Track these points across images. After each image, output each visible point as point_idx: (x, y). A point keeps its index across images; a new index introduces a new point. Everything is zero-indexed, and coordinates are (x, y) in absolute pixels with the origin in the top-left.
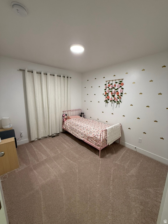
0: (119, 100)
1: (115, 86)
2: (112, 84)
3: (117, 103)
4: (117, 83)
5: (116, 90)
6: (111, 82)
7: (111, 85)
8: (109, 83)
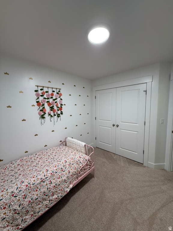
0: (59, 112)
1: (52, 95)
2: (47, 92)
3: (58, 116)
4: (54, 91)
5: (54, 100)
6: (45, 90)
7: (46, 94)
8: (41, 90)
